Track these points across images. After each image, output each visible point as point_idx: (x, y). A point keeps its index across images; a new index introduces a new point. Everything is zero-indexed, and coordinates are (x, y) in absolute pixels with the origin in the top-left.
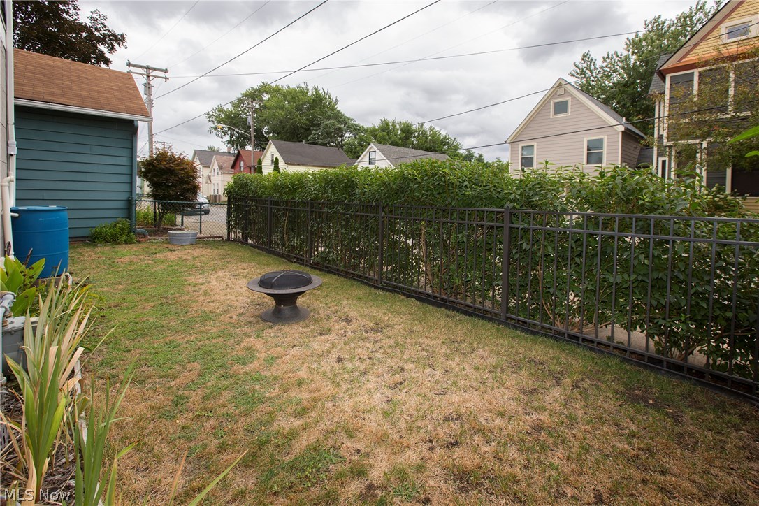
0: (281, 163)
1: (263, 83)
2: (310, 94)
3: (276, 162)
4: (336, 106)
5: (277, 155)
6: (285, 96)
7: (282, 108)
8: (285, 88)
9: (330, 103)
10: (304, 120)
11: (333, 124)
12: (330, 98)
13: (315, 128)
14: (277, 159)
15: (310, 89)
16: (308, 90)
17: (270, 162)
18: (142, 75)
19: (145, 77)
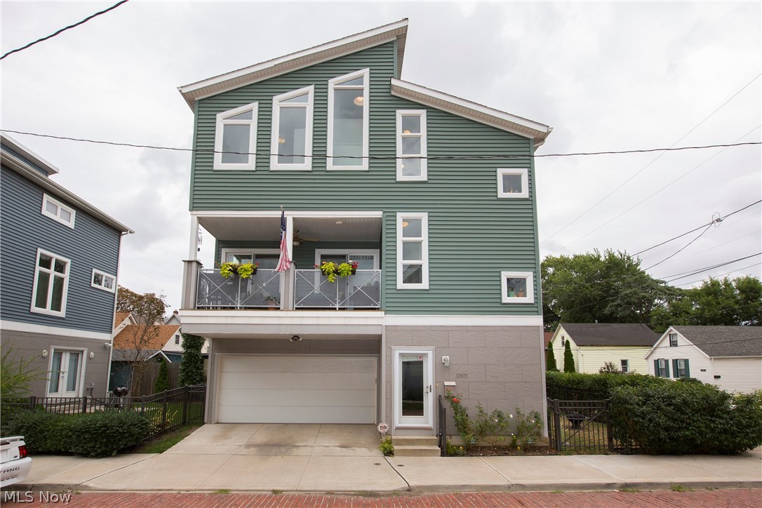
0: (573, 345)
1: (547, 257)
2: (602, 259)
3: (567, 345)
4: (638, 268)
5: (567, 337)
6: (572, 268)
7: (569, 282)
8: (571, 257)
9: (629, 266)
10: (596, 292)
11: (635, 293)
12: (629, 258)
13: (611, 298)
14: (567, 342)
15: (602, 254)
16: (599, 256)
17: (561, 344)
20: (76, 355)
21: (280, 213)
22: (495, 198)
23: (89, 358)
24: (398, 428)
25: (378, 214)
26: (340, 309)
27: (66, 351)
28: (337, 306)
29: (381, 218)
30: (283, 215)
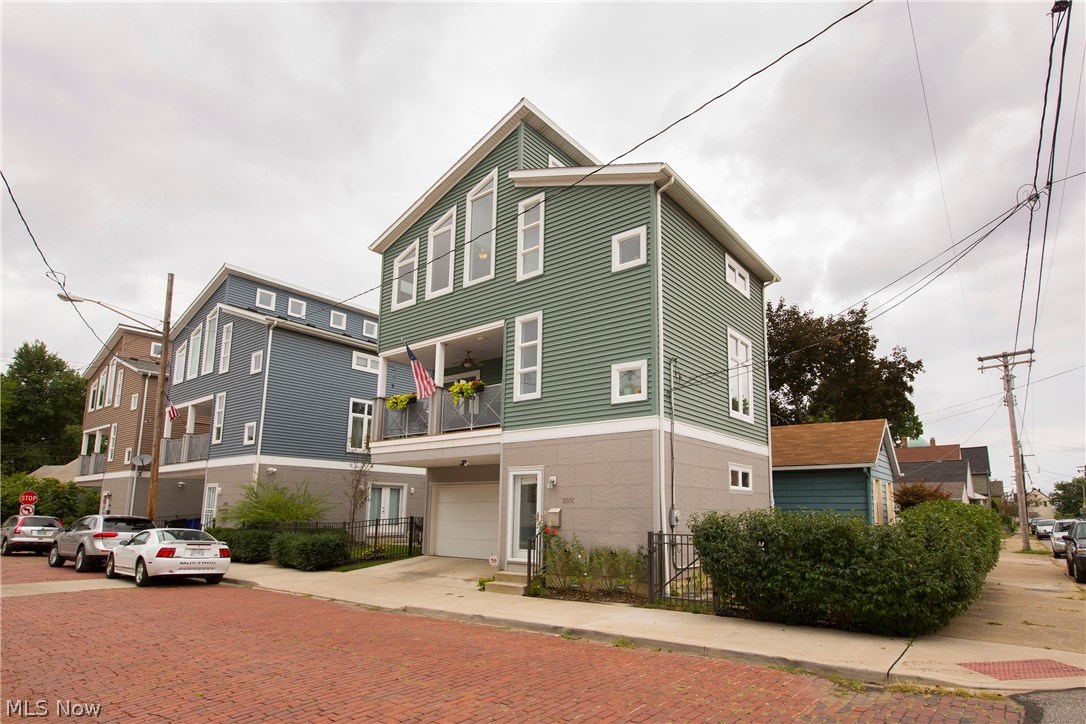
18: (997, 367)
19: (1002, 368)
20: (396, 491)
21: (405, 348)
22: (609, 275)
23: (410, 494)
24: (509, 563)
25: (500, 323)
26: (474, 429)
27: (386, 486)
28: (471, 427)
29: (502, 328)
30: (408, 349)
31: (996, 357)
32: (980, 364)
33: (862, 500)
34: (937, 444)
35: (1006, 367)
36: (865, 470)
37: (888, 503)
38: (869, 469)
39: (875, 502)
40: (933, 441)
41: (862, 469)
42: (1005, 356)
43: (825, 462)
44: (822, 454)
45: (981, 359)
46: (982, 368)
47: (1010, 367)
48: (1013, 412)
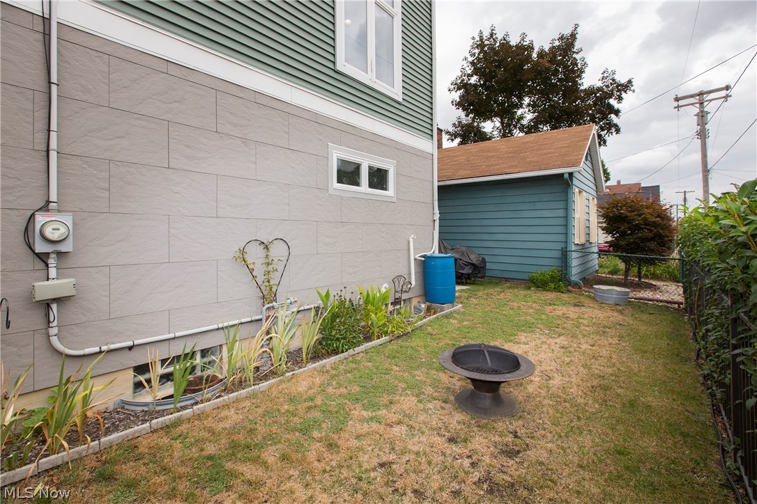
18: (692, 104)
19: (698, 105)
31: (692, 96)
32: (676, 104)
33: (561, 213)
34: (621, 183)
35: (701, 104)
36: (566, 176)
37: (591, 219)
38: (571, 174)
39: (577, 216)
40: (619, 182)
41: (561, 175)
42: (701, 94)
43: (517, 170)
44: (514, 163)
45: (677, 99)
46: (678, 107)
47: (705, 104)
48: (705, 144)
